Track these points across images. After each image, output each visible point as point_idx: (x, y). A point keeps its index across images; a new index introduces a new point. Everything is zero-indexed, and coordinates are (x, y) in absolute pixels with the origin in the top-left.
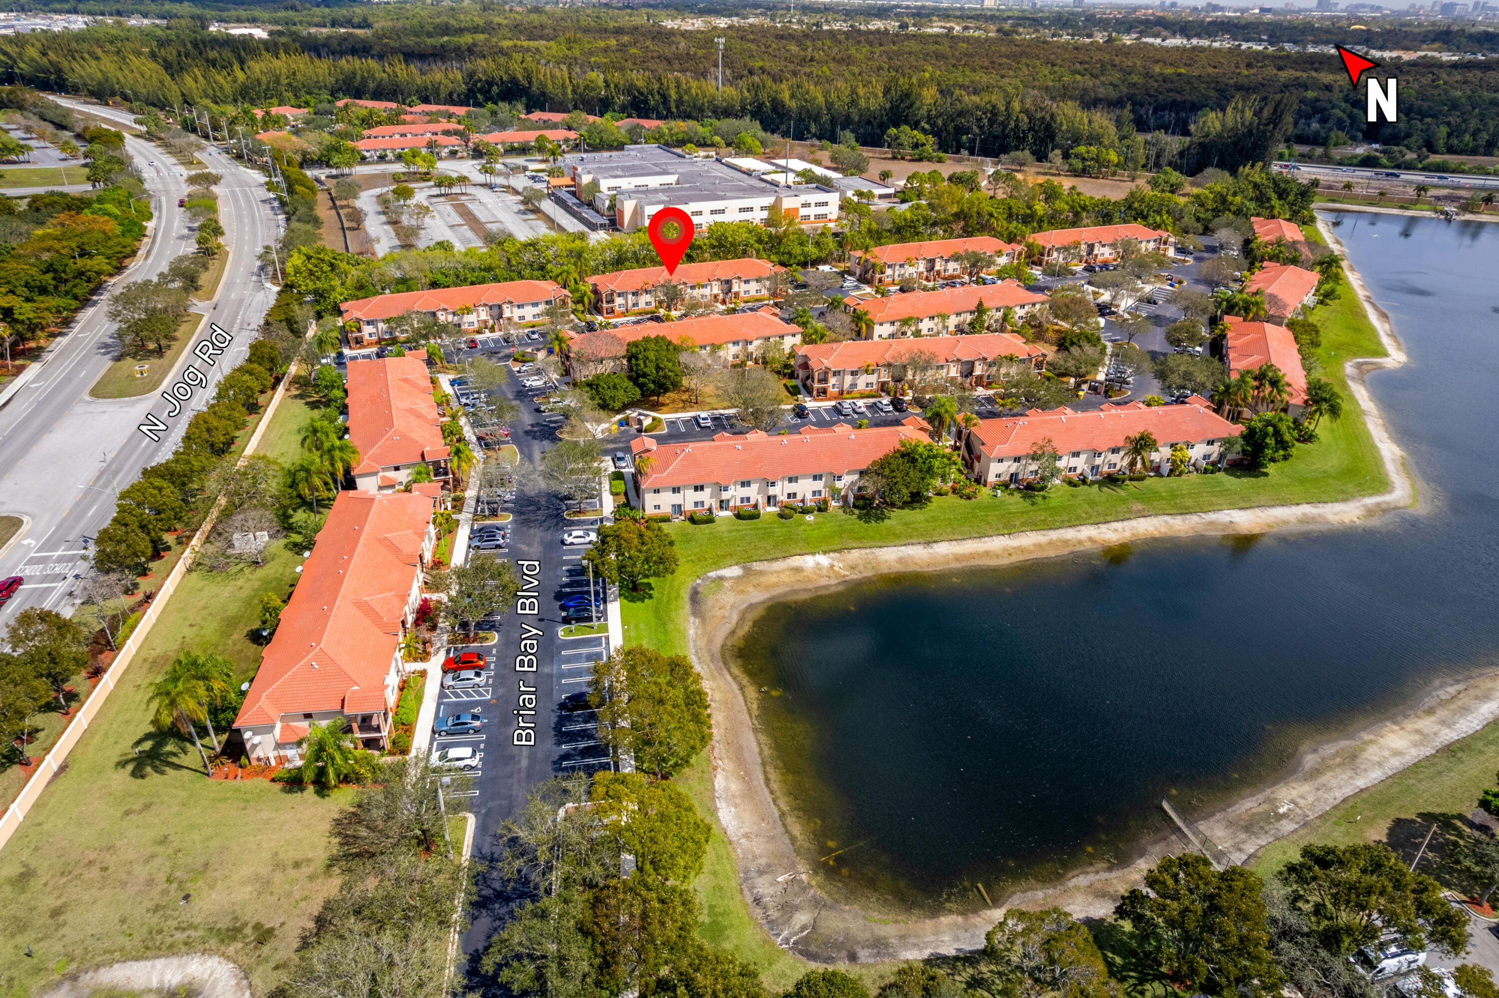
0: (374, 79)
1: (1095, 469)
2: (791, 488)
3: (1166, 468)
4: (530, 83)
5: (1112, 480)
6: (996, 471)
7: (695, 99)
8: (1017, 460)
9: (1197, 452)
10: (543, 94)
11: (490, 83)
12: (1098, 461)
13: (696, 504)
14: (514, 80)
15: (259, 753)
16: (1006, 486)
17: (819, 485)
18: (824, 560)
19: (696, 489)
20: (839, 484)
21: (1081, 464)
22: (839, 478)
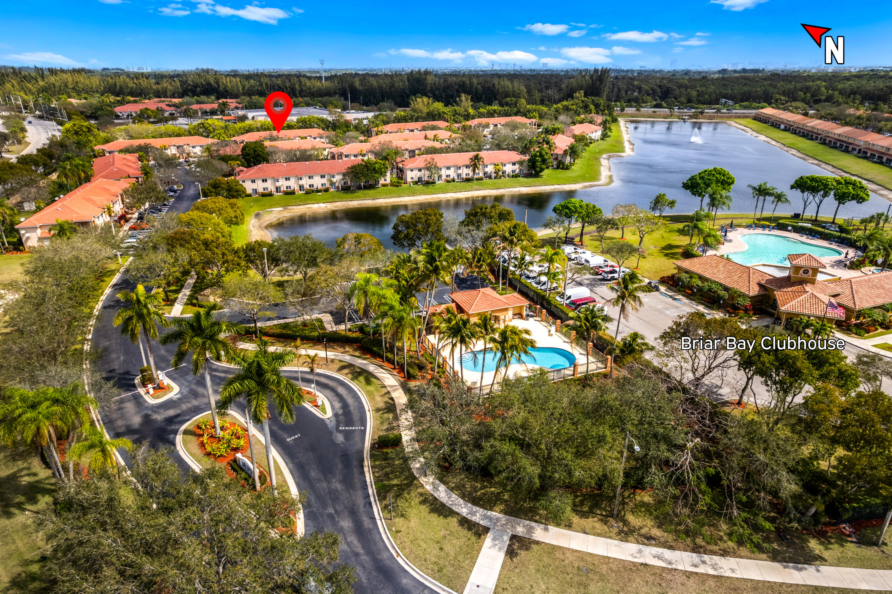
0: (127, 87)
1: (459, 175)
2: (311, 182)
3: (494, 175)
4: (218, 85)
5: (468, 180)
6: (411, 175)
7: (310, 88)
8: (420, 170)
9: (509, 168)
10: (226, 91)
11: (196, 86)
12: (460, 171)
13: (264, 189)
14: (209, 84)
15: (30, 243)
16: (416, 183)
17: (325, 181)
18: (323, 205)
19: (263, 181)
20: (334, 180)
21: (452, 173)
22: (333, 177)
